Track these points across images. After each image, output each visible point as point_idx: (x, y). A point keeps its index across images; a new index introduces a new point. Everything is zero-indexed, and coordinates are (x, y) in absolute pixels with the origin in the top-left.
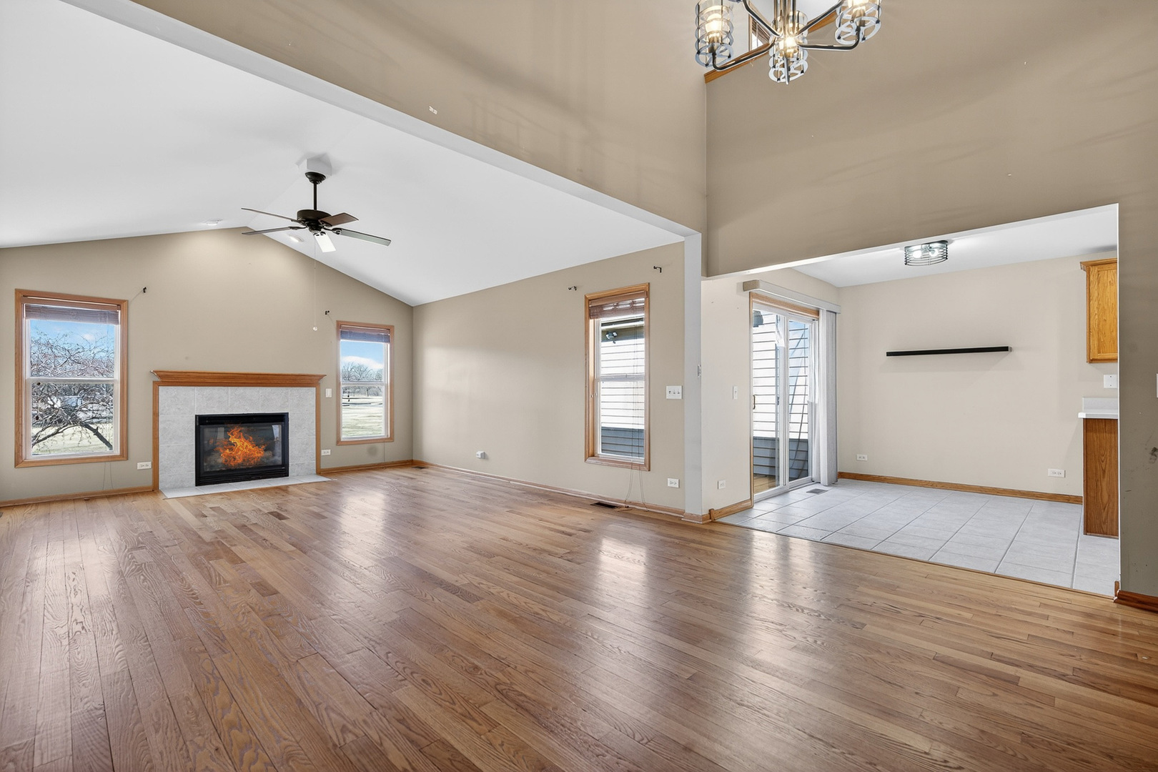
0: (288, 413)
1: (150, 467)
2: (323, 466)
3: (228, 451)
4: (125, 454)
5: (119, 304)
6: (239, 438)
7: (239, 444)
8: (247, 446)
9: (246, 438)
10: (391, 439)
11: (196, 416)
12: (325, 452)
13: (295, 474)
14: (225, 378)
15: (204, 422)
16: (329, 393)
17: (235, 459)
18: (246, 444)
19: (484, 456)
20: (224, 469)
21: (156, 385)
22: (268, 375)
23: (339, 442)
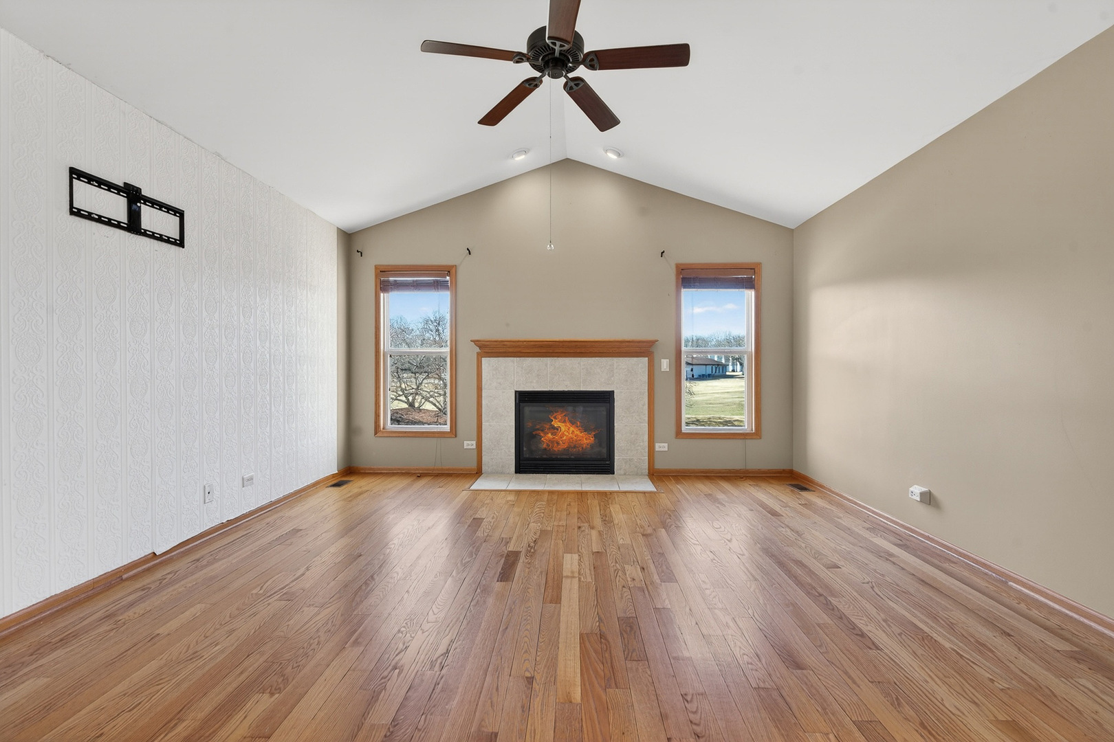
0: (613, 391)
1: (474, 447)
2: (659, 465)
3: (550, 435)
4: (454, 432)
5: (449, 270)
6: (564, 422)
7: (563, 429)
8: (573, 431)
9: (572, 423)
10: (757, 434)
11: (516, 392)
12: (661, 447)
13: (622, 472)
14: (541, 347)
15: (524, 399)
16: (665, 365)
17: (558, 443)
18: (572, 429)
19: (928, 499)
20: (545, 456)
21: (480, 357)
22: (586, 342)
23: (679, 433)
